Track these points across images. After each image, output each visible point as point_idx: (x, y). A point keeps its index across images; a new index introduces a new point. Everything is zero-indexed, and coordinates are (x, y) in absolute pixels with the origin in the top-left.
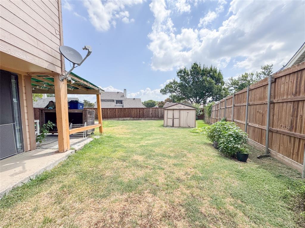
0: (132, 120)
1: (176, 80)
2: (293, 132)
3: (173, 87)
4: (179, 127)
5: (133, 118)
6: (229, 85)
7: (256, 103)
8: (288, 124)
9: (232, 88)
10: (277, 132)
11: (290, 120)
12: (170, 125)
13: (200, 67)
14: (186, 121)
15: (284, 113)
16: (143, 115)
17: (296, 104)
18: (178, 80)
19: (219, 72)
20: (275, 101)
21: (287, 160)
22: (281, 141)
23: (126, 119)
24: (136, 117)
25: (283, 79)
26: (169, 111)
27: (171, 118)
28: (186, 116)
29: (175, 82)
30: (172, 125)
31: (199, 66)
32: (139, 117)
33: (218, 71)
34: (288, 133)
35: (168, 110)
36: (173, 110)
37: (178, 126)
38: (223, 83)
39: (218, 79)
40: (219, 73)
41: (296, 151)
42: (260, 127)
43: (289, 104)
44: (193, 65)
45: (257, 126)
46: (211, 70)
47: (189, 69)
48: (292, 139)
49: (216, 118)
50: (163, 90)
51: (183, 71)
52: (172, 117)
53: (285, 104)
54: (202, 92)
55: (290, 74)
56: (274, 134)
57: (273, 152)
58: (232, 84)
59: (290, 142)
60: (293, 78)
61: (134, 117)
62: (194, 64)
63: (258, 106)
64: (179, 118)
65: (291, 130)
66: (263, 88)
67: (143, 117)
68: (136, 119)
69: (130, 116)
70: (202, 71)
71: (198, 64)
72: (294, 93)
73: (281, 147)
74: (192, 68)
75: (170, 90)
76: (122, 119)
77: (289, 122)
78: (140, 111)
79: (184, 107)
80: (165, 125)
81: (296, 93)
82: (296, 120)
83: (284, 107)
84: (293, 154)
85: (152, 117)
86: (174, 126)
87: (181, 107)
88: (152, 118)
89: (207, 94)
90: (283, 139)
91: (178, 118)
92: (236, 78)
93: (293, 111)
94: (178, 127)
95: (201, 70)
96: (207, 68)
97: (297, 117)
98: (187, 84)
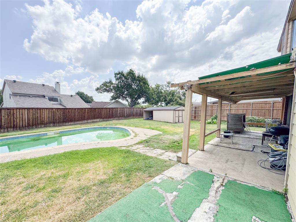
0: (101, 121)
5: (103, 119)
16: (112, 115)
23: (95, 120)
24: (106, 118)
27: (178, 117)
30: (178, 122)
31: (134, 73)
32: (109, 118)
35: (176, 110)
36: (179, 110)
37: (182, 122)
61: (104, 117)
67: (112, 117)
68: (105, 119)
69: (100, 117)
70: (138, 77)
76: (91, 121)
78: (109, 112)
85: (120, 117)
87: (183, 108)
91: (182, 116)
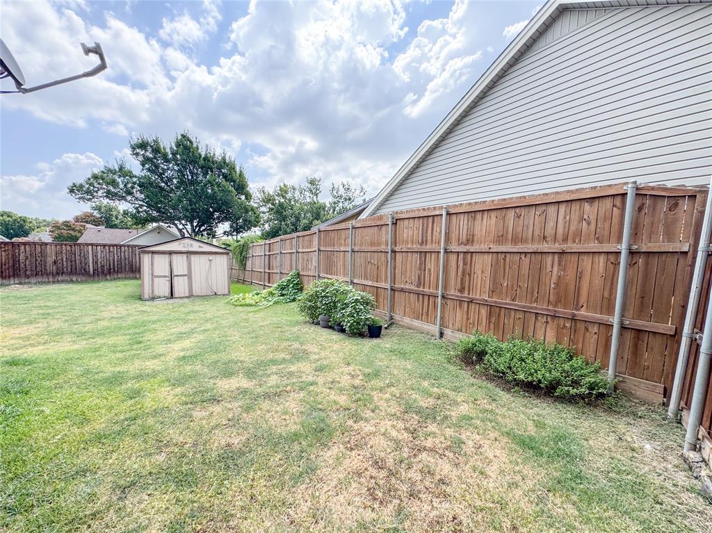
1: (127, 167)
2: (421, 289)
3: (118, 183)
4: (191, 296)
6: (258, 201)
7: (365, 248)
8: (414, 278)
9: (263, 209)
10: (402, 290)
11: (417, 276)
12: (162, 294)
13: (197, 148)
14: (207, 281)
15: (408, 266)
16: (15, 269)
17: (423, 254)
18: (136, 167)
19: (241, 171)
20: (397, 249)
21: (416, 323)
22: (407, 301)
25: (406, 221)
26: (156, 256)
27: (165, 277)
28: (207, 268)
29: (122, 171)
30: (167, 293)
31: (195, 145)
33: (238, 169)
34: (416, 291)
35: (153, 252)
36: (170, 253)
37: (187, 295)
38: (248, 197)
39: (241, 188)
40: (241, 175)
41: (425, 310)
42: (375, 284)
43: (415, 255)
44: (180, 137)
45: (370, 283)
46: (225, 162)
47: (168, 144)
48: (421, 297)
49: (267, 271)
50: (81, 186)
51: (151, 147)
52: (168, 273)
53: (410, 254)
54: (207, 210)
55: (414, 218)
56: (396, 293)
57: (397, 317)
58: (264, 201)
59: (418, 301)
60: (418, 223)
62: (183, 136)
63: (369, 253)
64: (189, 276)
65: (419, 285)
66: (376, 228)
67: (16, 275)
70: (204, 159)
71: (193, 140)
72: (420, 242)
73: (407, 309)
74: (178, 145)
75: (108, 192)
77: (415, 277)
79: (200, 247)
80: (146, 296)
81: (423, 242)
82: (424, 275)
83: (409, 259)
84: (422, 315)
86: (176, 294)
87: (191, 246)
88: (60, 278)
89: (216, 215)
90: (409, 298)
91: (186, 274)
92: (271, 190)
93: (421, 264)
94: (187, 297)
95: (200, 156)
96: (214, 155)
97: (425, 270)
98: (163, 184)
